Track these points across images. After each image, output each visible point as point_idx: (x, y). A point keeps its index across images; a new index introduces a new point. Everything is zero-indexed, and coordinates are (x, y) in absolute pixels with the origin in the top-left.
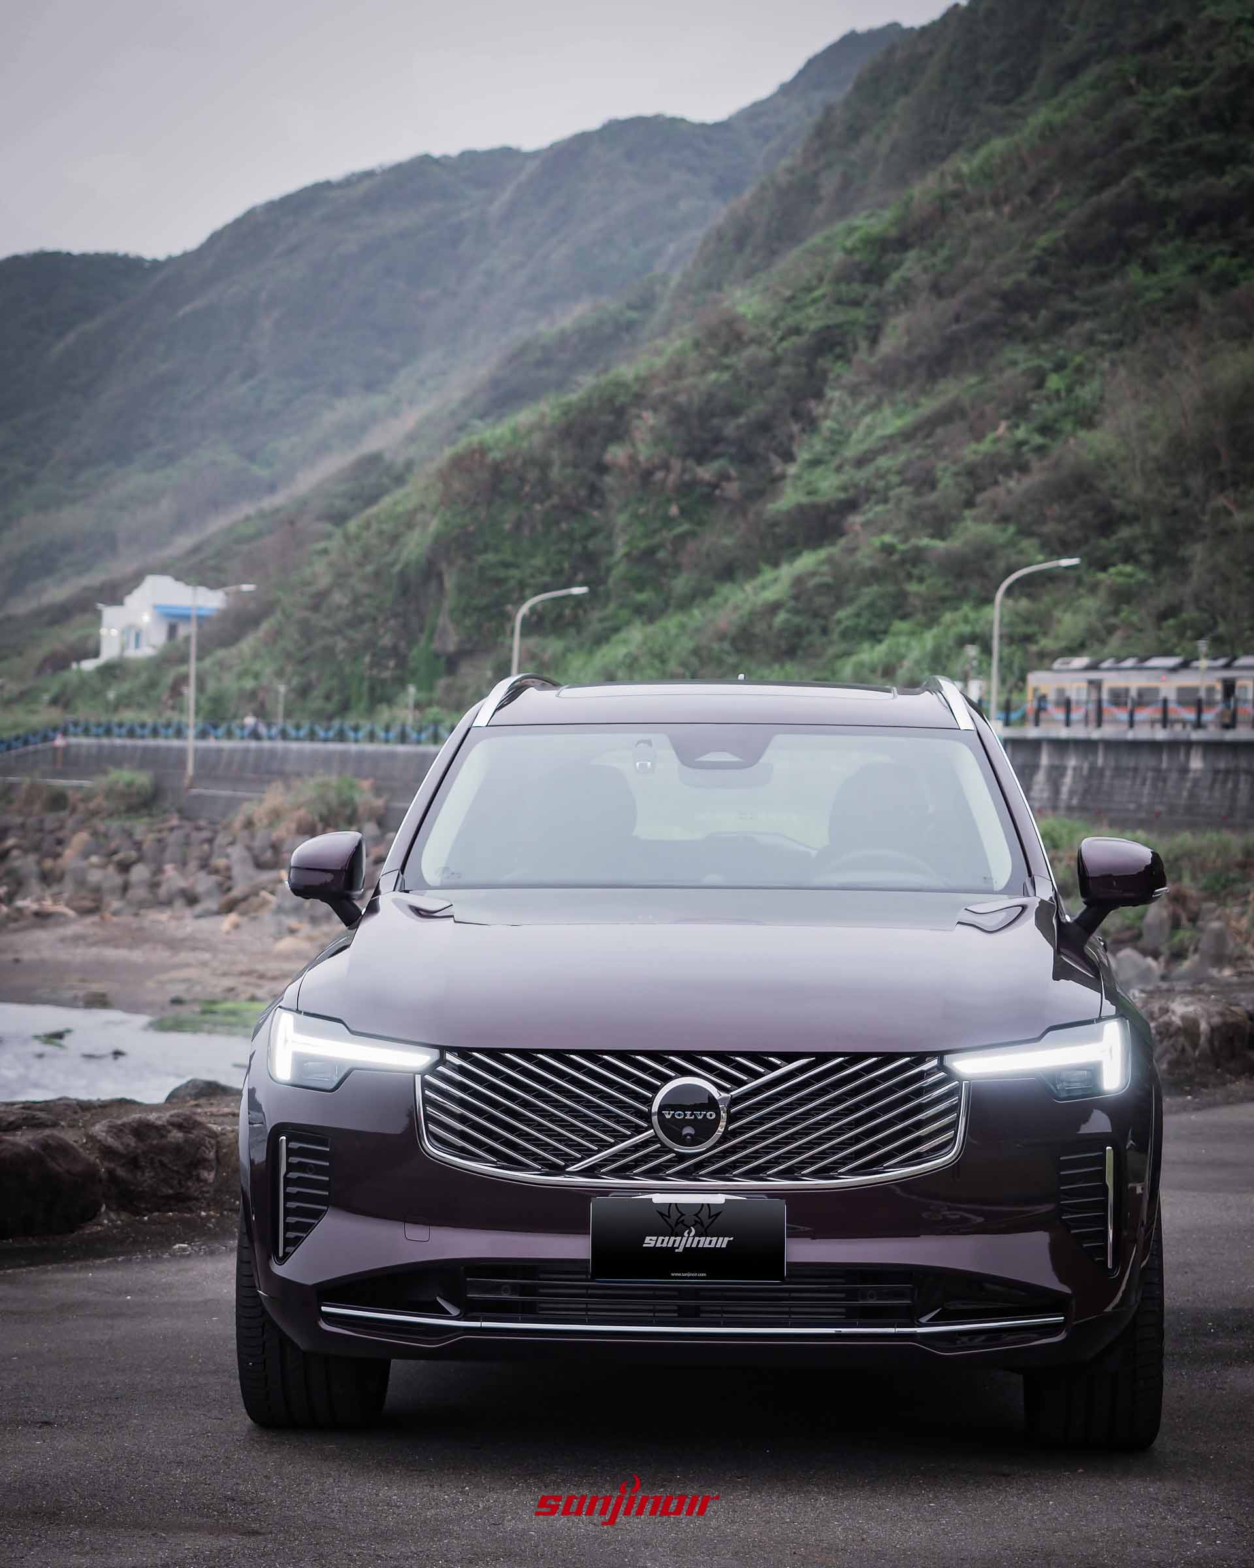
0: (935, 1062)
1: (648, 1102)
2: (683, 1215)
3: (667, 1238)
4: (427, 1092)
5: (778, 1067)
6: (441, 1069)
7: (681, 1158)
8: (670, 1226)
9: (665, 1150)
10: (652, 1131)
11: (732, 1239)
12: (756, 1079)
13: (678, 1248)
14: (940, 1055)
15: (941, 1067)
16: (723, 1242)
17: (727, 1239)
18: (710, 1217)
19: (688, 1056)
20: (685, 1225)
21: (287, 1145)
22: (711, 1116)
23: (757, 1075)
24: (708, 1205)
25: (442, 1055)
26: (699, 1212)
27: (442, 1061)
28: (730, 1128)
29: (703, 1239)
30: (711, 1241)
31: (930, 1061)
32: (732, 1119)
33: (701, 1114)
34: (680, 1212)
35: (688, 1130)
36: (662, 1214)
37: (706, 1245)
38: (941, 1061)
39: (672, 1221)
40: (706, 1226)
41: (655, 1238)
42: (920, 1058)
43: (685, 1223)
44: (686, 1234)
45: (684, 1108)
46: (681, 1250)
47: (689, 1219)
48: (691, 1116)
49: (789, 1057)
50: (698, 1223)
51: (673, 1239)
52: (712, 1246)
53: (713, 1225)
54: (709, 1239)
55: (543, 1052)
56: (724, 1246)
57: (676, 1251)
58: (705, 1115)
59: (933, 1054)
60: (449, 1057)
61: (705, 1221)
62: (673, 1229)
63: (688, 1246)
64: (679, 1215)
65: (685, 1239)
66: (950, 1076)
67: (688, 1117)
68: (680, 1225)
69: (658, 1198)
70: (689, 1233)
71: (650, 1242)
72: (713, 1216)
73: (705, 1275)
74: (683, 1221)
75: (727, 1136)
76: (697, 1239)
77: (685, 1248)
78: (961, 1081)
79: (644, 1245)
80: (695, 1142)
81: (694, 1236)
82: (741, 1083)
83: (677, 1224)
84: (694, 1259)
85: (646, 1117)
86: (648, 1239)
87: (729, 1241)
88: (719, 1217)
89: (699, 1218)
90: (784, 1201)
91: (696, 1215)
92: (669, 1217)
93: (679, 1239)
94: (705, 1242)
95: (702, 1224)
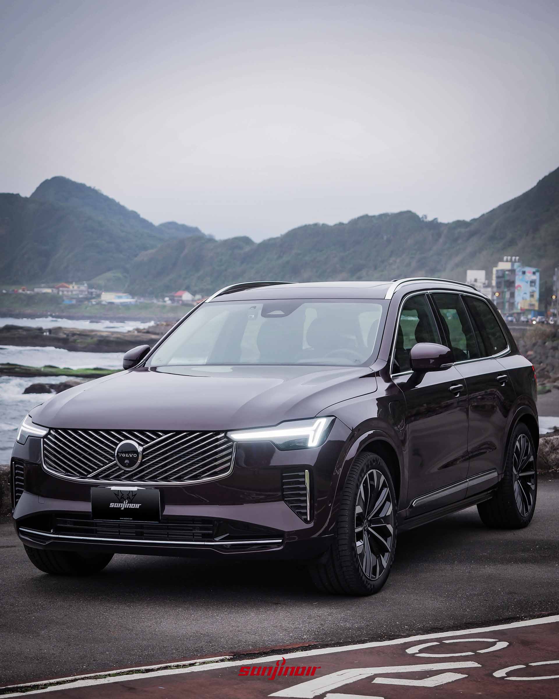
0: (223, 435)
1: (114, 450)
2: (123, 495)
3: (118, 504)
4: (45, 445)
5: (161, 436)
6: (49, 436)
7: (126, 472)
8: (119, 499)
9: (120, 469)
10: (115, 461)
11: (141, 505)
12: (153, 441)
13: (122, 508)
14: (226, 432)
15: (225, 437)
16: (137, 506)
17: (139, 505)
18: (133, 496)
19: (130, 432)
20: (124, 499)
21: (15, 465)
22: (135, 456)
23: (153, 439)
24: (132, 491)
25: (49, 431)
26: (129, 494)
27: (49, 433)
28: (143, 460)
29: (130, 504)
30: (133, 505)
31: (221, 434)
32: (143, 457)
33: (131, 455)
34: (122, 494)
35: (126, 461)
36: (116, 494)
37: (132, 507)
38: (226, 434)
39: (120, 497)
40: (131, 499)
41: (114, 504)
42: (218, 433)
43: (124, 498)
44: (124, 502)
45: (125, 453)
46: (123, 509)
47: (125, 496)
48: (128, 456)
49: (165, 432)
50: (128, 498)
51: (120, 504)
52: (134, 507)
53: (134, 499)
54: (133, 504)
55: (80, 430)
56: (138, 507)
57: (121, 509)
58: (133, 455)
59: (222, 431)
60: (52, 432)
61: (131, 497)
62: (120, 501)
63: (125, 507)
64: (122, 495)
65: (124, 504)
66: (230, 440)
67: (127, 456)
68: (122, 499)
69: (113, 488)
70: (125, 502)
71: (112, 505)
72: (134, 495)
73: (132, 519)
74: (123, 497)
75: (142, 464)
76: (128, 504)
77: (124, 508)
78: (233, 442)
79: (110, 507)
80: (130, 466)
81: (127, 503)
82: (148, 443)
83: (121, 498)
84: (128, 512)
85: (113, 455)
86: (111, 504)
87: (140, 505)
88: (136, 495)
89: (129, 496)
90: (159, 490)
91: (128, 495)
92: (118, 495)
93: (122, 504)
94: (131, 506)
95: (130, 498)
